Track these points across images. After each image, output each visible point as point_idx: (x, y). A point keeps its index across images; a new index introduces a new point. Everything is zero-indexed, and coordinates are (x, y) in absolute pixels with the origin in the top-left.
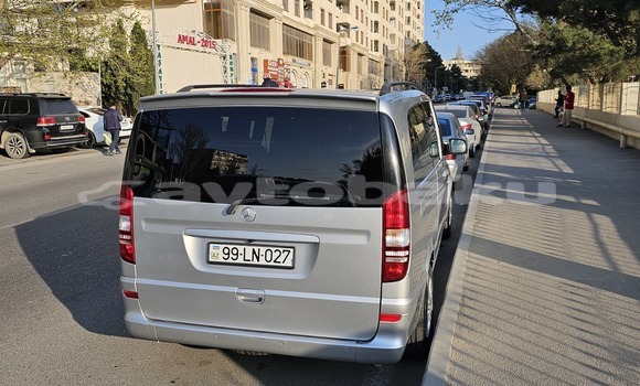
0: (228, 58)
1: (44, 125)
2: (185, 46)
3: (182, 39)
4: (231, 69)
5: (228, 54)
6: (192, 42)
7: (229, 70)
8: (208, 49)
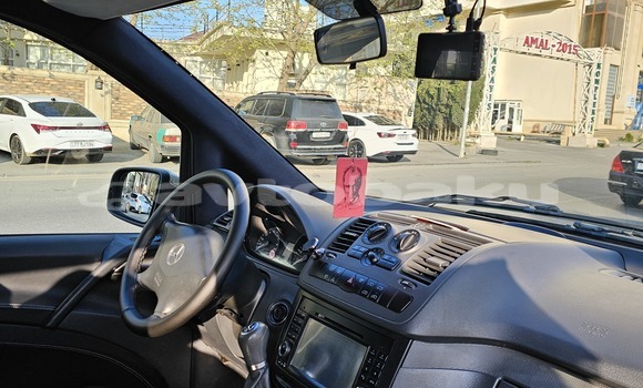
0: (595, 67)
1: (293, 130)
2: (533, 50)
3: (529, 42)
4: (597, 82)
5: (596, 62)
6: (543, 45)
7: (593, 82)
8: (566, 55)
